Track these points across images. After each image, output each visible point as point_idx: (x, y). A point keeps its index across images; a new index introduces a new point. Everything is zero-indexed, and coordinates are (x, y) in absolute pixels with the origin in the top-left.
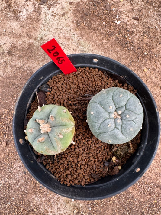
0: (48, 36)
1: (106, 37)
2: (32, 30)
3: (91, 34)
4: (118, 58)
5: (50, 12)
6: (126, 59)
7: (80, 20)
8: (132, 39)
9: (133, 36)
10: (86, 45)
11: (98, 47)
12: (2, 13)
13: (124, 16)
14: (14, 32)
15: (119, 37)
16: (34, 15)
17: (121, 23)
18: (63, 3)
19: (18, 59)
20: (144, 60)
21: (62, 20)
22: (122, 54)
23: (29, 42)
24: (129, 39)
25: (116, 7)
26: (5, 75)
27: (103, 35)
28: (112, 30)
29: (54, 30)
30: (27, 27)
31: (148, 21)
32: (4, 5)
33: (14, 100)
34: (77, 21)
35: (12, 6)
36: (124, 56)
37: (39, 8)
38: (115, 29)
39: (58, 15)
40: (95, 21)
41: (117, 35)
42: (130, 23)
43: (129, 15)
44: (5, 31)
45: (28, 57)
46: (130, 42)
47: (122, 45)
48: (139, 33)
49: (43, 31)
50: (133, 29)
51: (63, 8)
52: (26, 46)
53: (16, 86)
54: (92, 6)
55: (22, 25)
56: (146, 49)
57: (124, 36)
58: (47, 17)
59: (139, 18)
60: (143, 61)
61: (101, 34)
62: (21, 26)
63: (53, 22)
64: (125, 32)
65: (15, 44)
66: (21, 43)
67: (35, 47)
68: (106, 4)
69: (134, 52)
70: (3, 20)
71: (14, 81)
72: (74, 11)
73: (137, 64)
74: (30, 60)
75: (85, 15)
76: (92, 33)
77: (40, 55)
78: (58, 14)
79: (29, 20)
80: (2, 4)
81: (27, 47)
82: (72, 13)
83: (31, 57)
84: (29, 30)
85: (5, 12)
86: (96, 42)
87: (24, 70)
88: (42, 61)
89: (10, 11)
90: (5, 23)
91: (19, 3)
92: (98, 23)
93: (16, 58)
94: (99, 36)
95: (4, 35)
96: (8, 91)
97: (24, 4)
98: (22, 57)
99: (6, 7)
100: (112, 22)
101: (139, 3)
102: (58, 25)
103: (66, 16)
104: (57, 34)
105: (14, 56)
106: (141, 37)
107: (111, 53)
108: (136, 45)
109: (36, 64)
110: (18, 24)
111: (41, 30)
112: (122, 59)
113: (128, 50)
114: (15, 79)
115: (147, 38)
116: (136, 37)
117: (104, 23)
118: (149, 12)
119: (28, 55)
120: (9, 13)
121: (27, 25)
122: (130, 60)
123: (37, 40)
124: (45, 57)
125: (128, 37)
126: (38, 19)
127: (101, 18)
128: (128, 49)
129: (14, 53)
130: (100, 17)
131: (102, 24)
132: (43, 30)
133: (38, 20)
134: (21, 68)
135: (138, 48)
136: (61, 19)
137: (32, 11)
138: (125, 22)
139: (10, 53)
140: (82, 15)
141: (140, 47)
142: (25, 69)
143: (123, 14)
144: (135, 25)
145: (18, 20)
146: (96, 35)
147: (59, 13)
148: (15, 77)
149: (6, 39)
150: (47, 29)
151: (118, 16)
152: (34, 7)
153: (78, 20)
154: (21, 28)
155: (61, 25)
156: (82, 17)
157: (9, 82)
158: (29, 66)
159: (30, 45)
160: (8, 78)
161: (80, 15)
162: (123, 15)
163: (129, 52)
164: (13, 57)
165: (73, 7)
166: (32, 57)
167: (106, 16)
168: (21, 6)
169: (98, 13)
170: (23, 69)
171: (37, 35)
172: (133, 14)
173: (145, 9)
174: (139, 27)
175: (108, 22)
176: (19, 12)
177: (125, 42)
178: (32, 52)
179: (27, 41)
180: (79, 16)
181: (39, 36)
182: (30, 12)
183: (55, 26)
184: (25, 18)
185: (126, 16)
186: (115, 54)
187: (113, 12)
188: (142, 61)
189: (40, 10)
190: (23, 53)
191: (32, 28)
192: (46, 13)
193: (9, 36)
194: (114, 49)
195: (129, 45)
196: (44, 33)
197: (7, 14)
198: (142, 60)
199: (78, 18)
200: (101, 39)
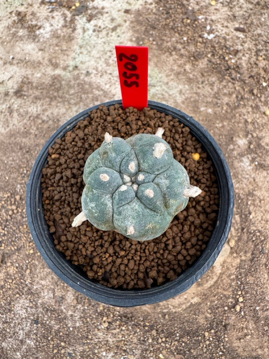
0: (87, 64)
1: (191, 61)
2: (59, 54)
3: (164, 57)
4: (215, 95)
5: (90, 26)
6: (230, 94)
7: (143, 36)
8: (236, 62)
9: (237, 57)
10: (156, 75)
11: (178, 78)
12: (10, 31)
13: (220, 26)
14: (27, 58)
15: (213, 60)
16: (63, 32)
17: (214, 37)
18: (113, 12)
19: (33, 102)
20: (263, 96)
21: (112, 38)
22: (221, 87)
23: (53, 73)
24: (231, 62)
25: (203, 15)
26: (8, 130)
27: (184, 57)
28: (200, 49)
29: (98, 52)
30: (51, 50)
31: (263, 33)
32: (13, 19)
33: (22, 174)
34: (138, 38)
35: (26, 20)
36: (225, 91)
37: (72, 21)
38: (206, 47)
39: (105, 30)
40: (169, 37)
41: (209, 56)
42: (230, 37)
43: (229, 25)
44: (13, 58)
45: (51, 99)
46: (235, 66)
47: (220, 72)
48: (249, 52)
49: (78, 55)
50: (237, 47)
51: (113, 20)
52: (47, 81)
53: (28, 150)
54: (163, 13)
55: (43, 48)
56: (265, 76)
57: (222, 57)
58: (86, 34)
59: (245, 28)
60: (261, 96)
61: (182, 56)
62: (41, 50)
63: (96, 42)
64: (224, 51)
65: (28, 79)
66: (39, 75)
67: (63, 82)
68: (186, 11)
69: (242, 83)
70: (10, 42)
71: (24, 140)
72: (132, 22)
73: (250, 103)
74: (54, 103)
75: (152, 29)
76: (165, 55)
77: (72, 95)
78: (104, 28)
79: (54, 39)
80: (9, 18)
81: (51, 83)
82: (128, 27)
83: (55, 99)
84: (54, 55)
85: (14, 30)
86: (172, 70)
87: (43, 121)
88: (76, 104)
89: (23, 27)
90: (13, 46)
91: (38, 15)
92: (174, 39)
93: (29, 101)
94: (178, 59)
95: (11, 64)
96: (11, 158)
97: (48, 16)
98: (40, 99)
99: (16, 22)
100: (200, 36)
101: (244, 6)
102: (105, 46)
103: (118, 30)
104: (103, 60)
105: (25, 97)
106: (254, 59)
107: (201, 86)
108: (246, 72)
109: (64, 110)
110: (35, 47)
111: (76, 53)
112: (221, 95)
113: (231, 80)
114: (27, 137)
115: (264, 59)
116: (243, 58)
117: (185, 39)
118: (263, 20)
119: (51, 96)
120: (21, 31)
121: (52, 47)
122: (237, 97)
123: (67, 71)
124: (81, 98)
125: (231, 59)
126: (70, 37)
127: (179, 32)
128: (233, 79)
129: (26, 93)
130: (178, 30)
131: (182, 41)
132: (78, 53)
133: (70, 39)
134: (37, 117)
135: (249, 75)
136: (109, 36)
137: (60, 25)
138: (223, 36)
139: (19, 93)
140: (146, 28)
141: (253, 74)
142: (45, 118)
143: (217, 24)
144: (241, 39)
145: (37, 40)
146: (171, 58)
147: (107, 27)
148: (26, 134)
149: (14, 71)
150: (85, 52)
151: (208, 28)
152: (65, 20)
153: (139, 36)
154: (40, 52)
155: (110, 44)
156: (146, 31)
157: (14, 142)
158: (52, 113)
159: (56, 78)
160: (11, 135)
161: (143, 28)
162: (217, 26)
163: (234, 84)
164: (23, 99)
165: (130, 17)
166: (58, 98)
167: (188, 27)
168: (42, 19)
169: (174, 24)
170: (41, 119)
171: (67, 62)
172: (235, 23)
173: (255, 14)
174: (248, 42)
175: (193, 37)
176: (37, 28)
177: (225, 67)
178: (58, 90)
179: (50, 72)
180: (142, 30)
181: (72, 63)
182: (56, 27)
183: (100, 48)
184: (48, 37)
185: (223, 27)
186: (208, 88)
187: (200, 22)
188: (259, 98)
189: (74, 23)
190: (42, 92)
191: (60, 51)
192: (84, 28)
193: (19, 65)
194: (206, 79)
195: (233, 72)
196: (80, 58)
197: (18, 32)
198: (259, 95)
199: (140, 33)
200: (181, 64)
